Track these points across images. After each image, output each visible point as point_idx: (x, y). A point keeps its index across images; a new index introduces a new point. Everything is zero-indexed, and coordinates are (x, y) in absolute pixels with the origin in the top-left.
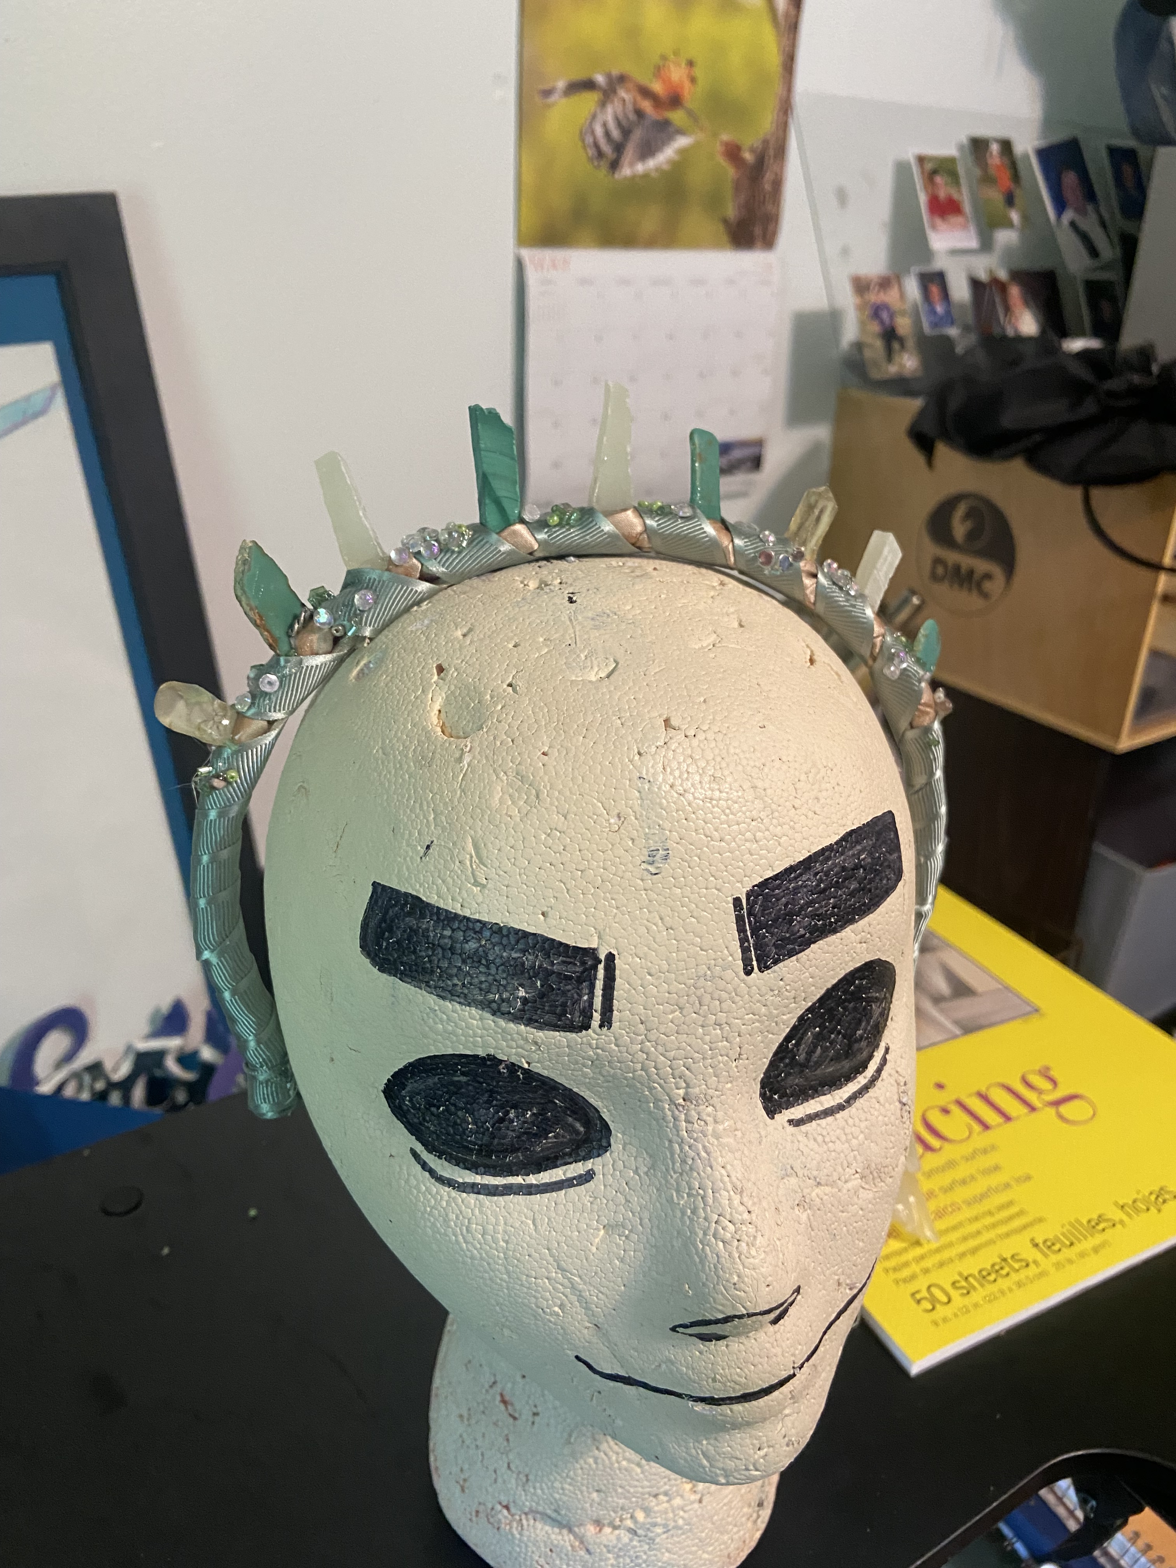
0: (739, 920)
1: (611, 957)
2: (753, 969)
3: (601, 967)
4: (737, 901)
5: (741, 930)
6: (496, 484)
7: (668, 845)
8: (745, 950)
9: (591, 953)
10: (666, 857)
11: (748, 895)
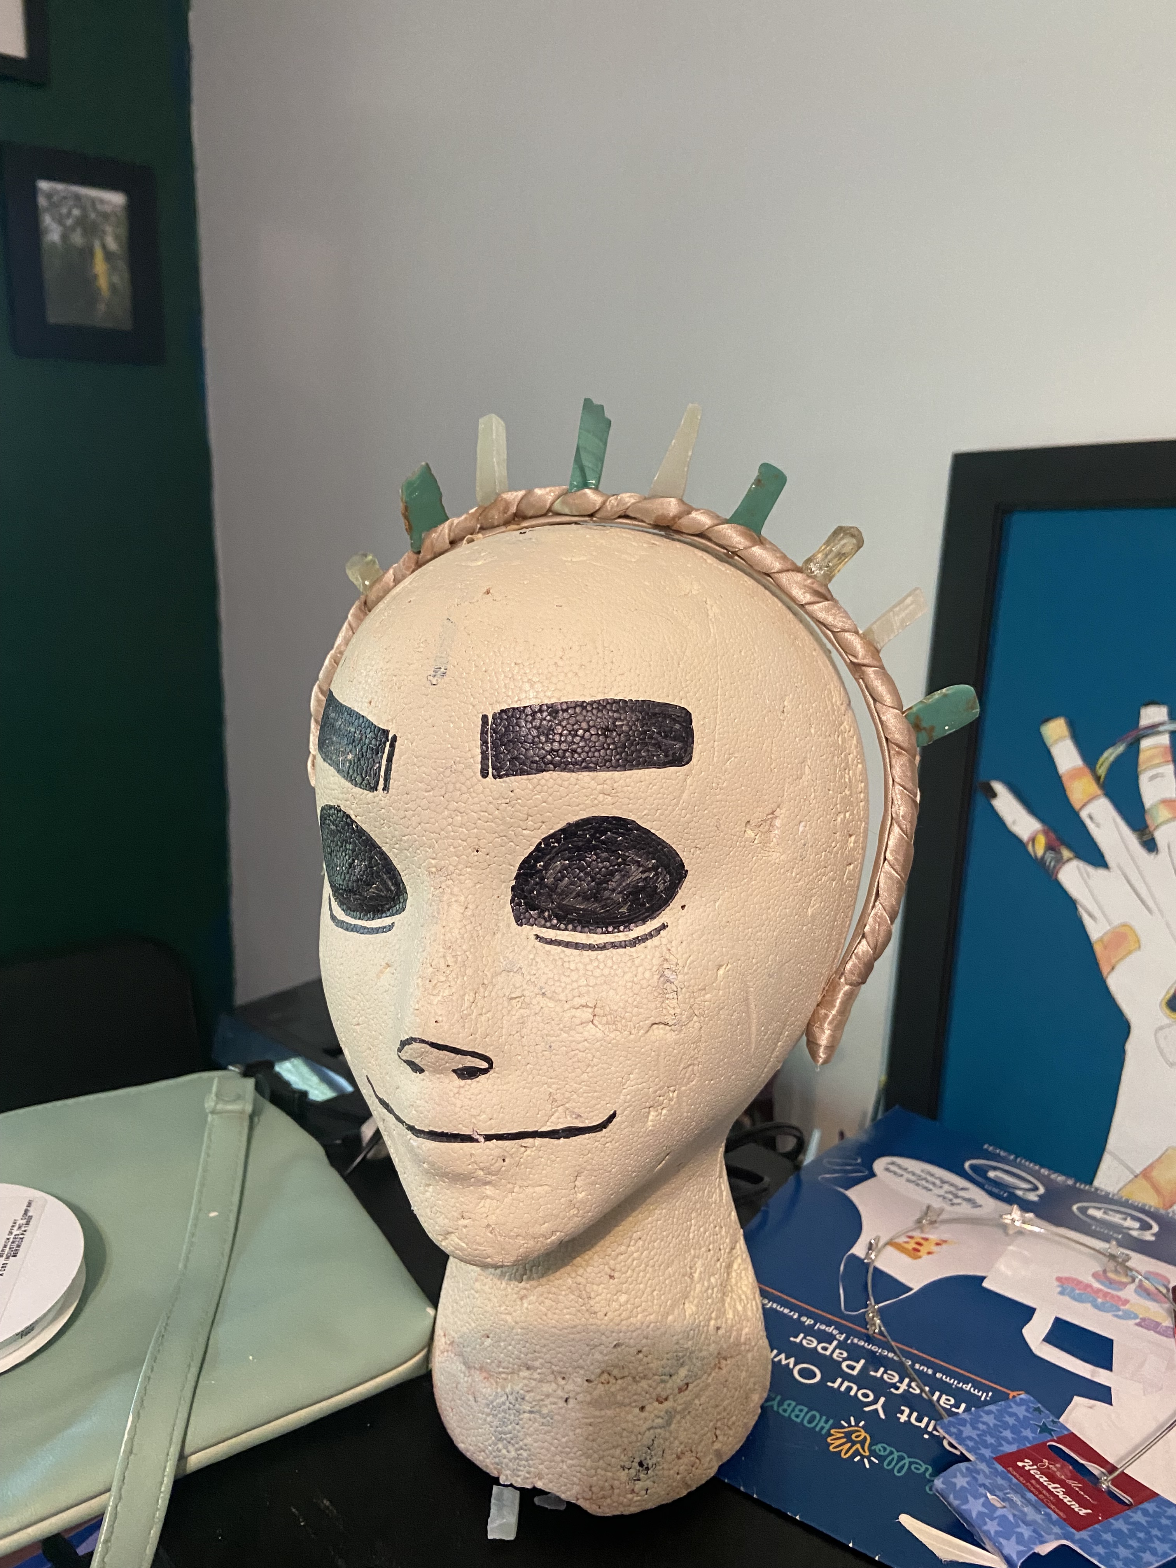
0: (484, 733)
1: (395, 738)
2: (488, 774)
3: (388, 744)
4: (485, 718)
5: (484, 742)
6: (583, 455)
7: (448, 667)
8: (484, 758)
9: (386, 732)
10: (444, 674)
11: (494, 715)
